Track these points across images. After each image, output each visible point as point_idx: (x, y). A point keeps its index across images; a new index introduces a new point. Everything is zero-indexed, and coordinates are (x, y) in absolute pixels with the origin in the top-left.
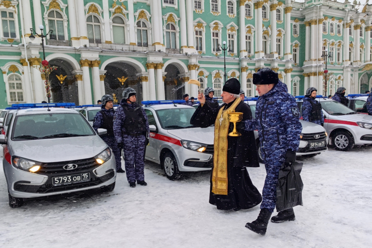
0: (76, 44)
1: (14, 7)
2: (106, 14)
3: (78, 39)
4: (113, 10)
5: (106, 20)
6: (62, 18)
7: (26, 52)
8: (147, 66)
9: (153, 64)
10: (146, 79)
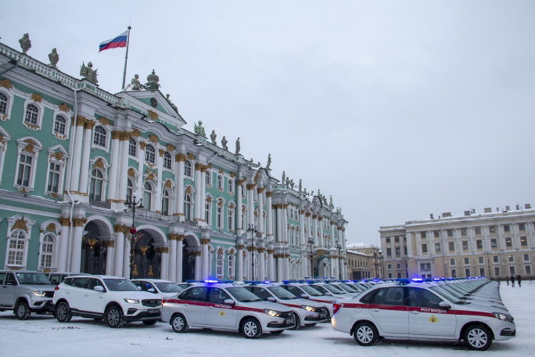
0: (115, 208)
1: (63, 160)
2: (140, 179)
3: (116, 201)
4: (146, 176)
5: (140, 184)
6: (102, 177)
7: (71, 211)
8: (170, 237)
9: (177, 235)
10: (166, 250)
